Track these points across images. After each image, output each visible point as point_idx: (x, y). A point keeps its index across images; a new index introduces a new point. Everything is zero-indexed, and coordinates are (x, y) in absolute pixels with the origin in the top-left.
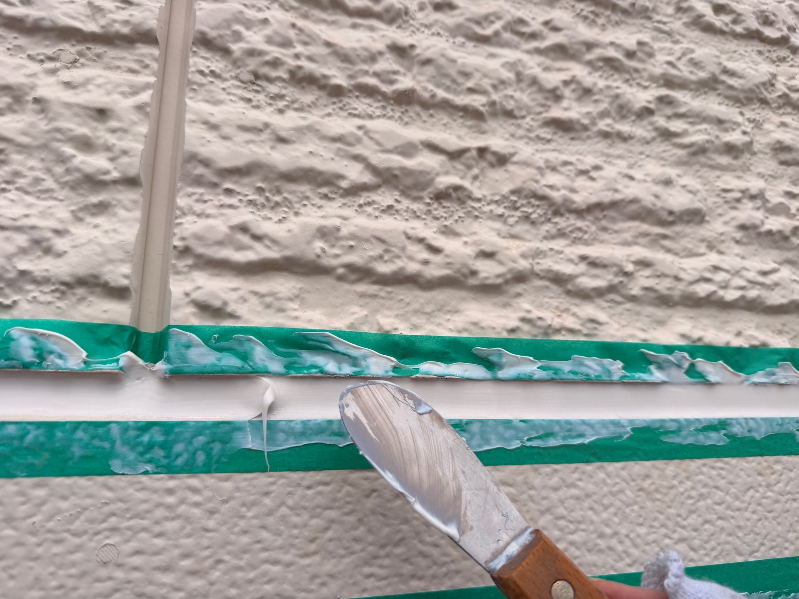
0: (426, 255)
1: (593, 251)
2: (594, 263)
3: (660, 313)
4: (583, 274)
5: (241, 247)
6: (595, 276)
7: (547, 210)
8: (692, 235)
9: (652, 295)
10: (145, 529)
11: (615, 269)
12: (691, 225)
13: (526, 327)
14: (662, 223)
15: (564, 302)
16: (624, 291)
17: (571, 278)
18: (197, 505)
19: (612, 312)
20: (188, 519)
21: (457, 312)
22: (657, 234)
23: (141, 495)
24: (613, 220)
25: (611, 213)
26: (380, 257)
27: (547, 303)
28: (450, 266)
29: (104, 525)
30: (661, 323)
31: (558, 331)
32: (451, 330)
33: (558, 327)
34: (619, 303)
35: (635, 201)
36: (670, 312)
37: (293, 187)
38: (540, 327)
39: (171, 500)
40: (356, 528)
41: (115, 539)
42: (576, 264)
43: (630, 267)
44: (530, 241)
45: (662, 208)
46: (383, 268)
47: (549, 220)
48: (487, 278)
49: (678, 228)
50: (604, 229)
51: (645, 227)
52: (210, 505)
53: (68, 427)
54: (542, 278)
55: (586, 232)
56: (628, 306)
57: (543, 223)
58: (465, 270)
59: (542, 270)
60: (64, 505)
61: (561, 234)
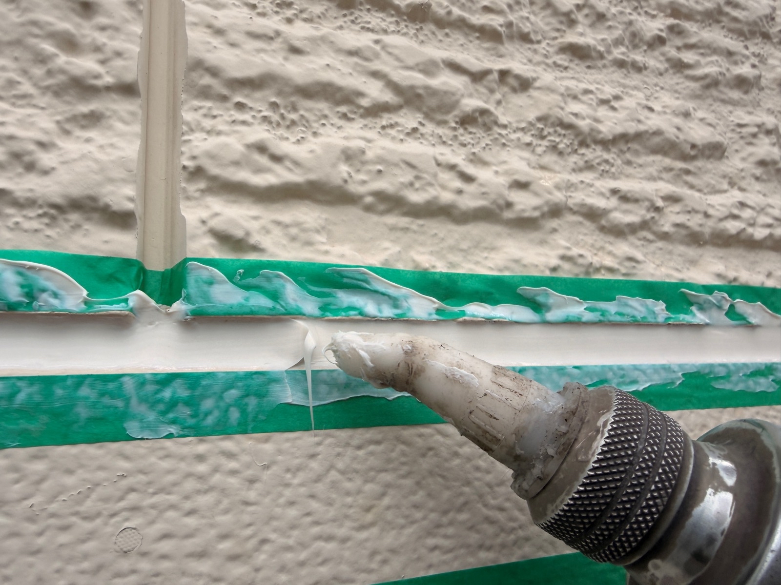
0: (458, 184)
1: (624, 185)
2: (625, 198)
3: (692, 252)
4: (616, 209)
5: (259, 170)
6: (626, 212)
7: (573, 140)
8: (714, 171)
9: (684, 232)
10: (172, 507)
11: (647, 204)
12: (711, 160)
13: (566, 266)
14: (685, 158)
15: (600, 239)
16: (655, 228)
17: (605, 212)
18: (233, 473)
19: (645, 251)
20: (224, 491)
21: (493, 249)
22: (681, 169)
23: (166, 464)
24: (637, 153)
25: (635, 146)
26: (411, 184)
27: (582, 240)
28: (485, 196)
29: (122, 504)
30: (693, 262)
31: (598, 270)
32: (491, 269)
33: (598, 265)
34: (650, 241)
35: (658, 133)
36: (699, 251)
37: (309, 104)
38: (582, 265)
39: (202, 468)
40: (414, 493)
41: (136, 521)
42: (608, 198)
43: (660, 203)
44: (559, 173)
45: (685, 141)
46: (416, 197)
47: (575, 151)
48: (523, 211)
49: (699, 163)
50: (629, 163)
51: (667, 161)
52: (249, 473)
53: (69, 382)
54: (575, 213)
55: (613, 165)
56: (660, 244)
57: (569, 154)
58: (501, 202)
59: (575, 204)
60: (69, 480)
61: (589, 167)
